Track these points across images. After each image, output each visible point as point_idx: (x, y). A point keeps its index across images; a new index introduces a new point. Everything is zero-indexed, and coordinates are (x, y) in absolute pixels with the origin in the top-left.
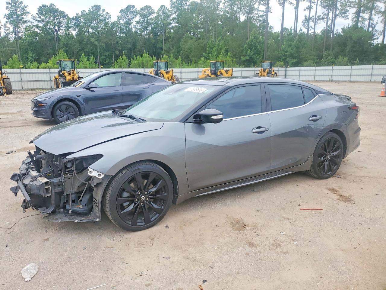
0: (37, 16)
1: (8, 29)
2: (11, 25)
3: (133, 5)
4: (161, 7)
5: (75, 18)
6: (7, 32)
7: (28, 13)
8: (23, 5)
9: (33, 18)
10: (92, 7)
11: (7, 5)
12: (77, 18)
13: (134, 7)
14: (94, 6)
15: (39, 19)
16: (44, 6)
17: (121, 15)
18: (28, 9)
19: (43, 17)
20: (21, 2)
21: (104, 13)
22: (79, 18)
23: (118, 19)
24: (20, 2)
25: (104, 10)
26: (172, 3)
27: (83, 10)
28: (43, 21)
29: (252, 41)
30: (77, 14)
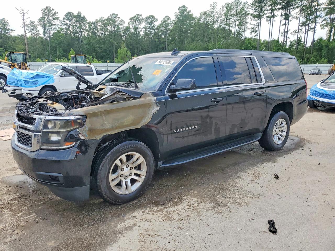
0: (63, 20)
1: (38, 30)
2: (41, 27)
3: (141, 14)
4: (165, 17)
5: (93, 23)
6: (37, 32)
7: (58, 18)
8: (54, 12)
9: (60, 22)
10: (110, 15)
11: (42, 12)
12: (94, 23)
13: (141, 16)
14: (112, 14)
15: (64, 23)
16: (69, 13)
17: (130, 21)
18: (58, 15)
19: (68, 22)
20: (53, 9)
21: (120, 20)
22: (97, 23)
23: (128, 25)
24: (51, 9)
25: (120, 18)
26: (176, 15)
27: (101, 17)
28: (67, 24)
29: (247, 46)
30: (96, 20)
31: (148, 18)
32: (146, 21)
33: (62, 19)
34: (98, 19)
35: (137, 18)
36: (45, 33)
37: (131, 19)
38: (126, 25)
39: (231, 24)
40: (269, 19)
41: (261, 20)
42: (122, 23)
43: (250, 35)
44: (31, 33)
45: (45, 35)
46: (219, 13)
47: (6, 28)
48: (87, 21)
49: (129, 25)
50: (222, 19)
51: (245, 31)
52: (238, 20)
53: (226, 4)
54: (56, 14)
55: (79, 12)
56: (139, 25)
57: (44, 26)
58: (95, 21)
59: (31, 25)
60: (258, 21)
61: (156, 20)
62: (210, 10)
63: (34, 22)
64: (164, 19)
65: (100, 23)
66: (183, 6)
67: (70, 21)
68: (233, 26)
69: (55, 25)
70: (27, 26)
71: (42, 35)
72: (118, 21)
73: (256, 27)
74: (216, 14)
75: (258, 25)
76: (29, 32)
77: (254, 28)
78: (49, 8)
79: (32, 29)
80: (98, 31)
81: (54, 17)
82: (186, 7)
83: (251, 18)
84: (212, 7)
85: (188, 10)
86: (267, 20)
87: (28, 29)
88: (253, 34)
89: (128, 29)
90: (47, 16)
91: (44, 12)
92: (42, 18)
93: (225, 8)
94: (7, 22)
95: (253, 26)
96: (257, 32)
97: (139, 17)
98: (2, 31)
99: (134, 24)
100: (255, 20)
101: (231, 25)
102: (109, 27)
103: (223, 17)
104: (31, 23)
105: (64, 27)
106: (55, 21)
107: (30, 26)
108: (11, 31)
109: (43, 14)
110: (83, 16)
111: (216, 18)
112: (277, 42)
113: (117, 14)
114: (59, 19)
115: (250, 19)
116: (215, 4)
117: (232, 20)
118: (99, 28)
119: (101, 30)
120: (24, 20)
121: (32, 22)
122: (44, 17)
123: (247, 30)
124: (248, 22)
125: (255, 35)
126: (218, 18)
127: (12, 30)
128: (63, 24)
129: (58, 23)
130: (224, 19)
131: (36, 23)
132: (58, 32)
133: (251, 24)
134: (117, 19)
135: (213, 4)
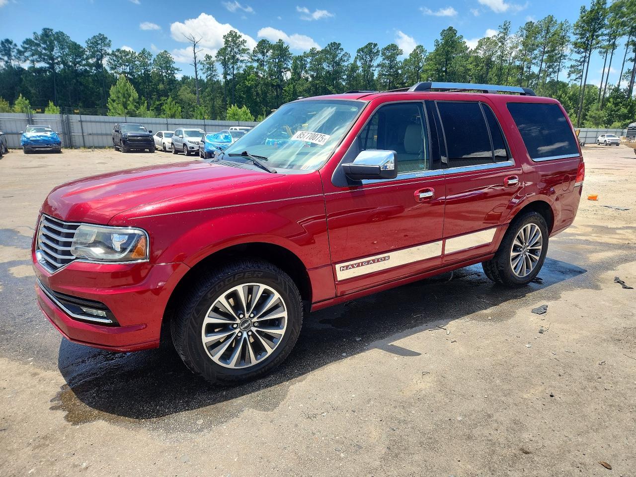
31: (387, 49)
32: (383, 54)
33: (251, 51)
34: (308, 51)
35: (369, 51)
36: (226, 74)
37: (358, 51)
38: (352, 61)
39: (535, 58)
40: (603, 50)
41: (590, 52)
42: (346, 59)
43: (568, 78)
44: (206, 75)
45: (225, 77)
46: (513, 40)
47: (170, 66)
48: (290, 54)
49: (355, 61)
50: (518, 49)
51: (559, 71)
52: (547, 52)
53: (527, 23)
54: (245, 44)
55: (280, 40)
56: (371, 61)
57: (225, 64)
58: (302, 54)
59: (207, 62)
60: (584, 54)
61: (401, 53)
62: (498, 35)
63: (211, 57)
64: (415, 50)
65: (310, 58)
66: (450, 29)
67: (264, 55)
68: (539, 62)
69: (242, 61)
70: (201, 64)
71: (221, 78)
72: (340, 56)
73: (580, 64)
74: (508, 41)
75: (584, 61)
76: (204, 73)
77: (574, 66)
78: (234, 34)
79: (208, 69)
80: (306, 72)
81: (241, 49)
82: (455, 30)
83: (572, 49)
84: (502, 30)
85: (458, 35)
86: (600, 52)
87: (202, 67)
88: (573, 76)
89: (354, 68)
90: (230, 47)
91: (227, 42)
92: (221, 50)
93: (525, 31)
94: (170, 56)
95: (574, 63)
96: (581, 73)
97: (373, 47)
98: (163, 71)
99: (363, 59)
100: (579, 53)
101: (534, 61)
102: (325, 65)
103: (520, 47)
104: (206, 59)
105: (255, 65)
106: (243, 55)
107: (205, 63)
108: (176, 71)
109: (226, 43)
110: (286, 47)
111: (508, 49)
112: (617, 90)
113: (339, 44)
114: (248, 51)
115: (570, 51)
116: (508, 24)
117: (536, 52)
118: (308, 65)
119: (312, 69)
120: (195, 53)
121: (208, 57)
122: (225, 49)
123: (563, 69)
124: (566, 56)
125: (576, 78)
126: (511, 48)
127: (178, 70)
128: (252, 59)
129: (247, 58)
130: (520, 51)
131: (214, 59)
132: (247, 73)
133: (570, 59)
134: (339, 51)
135: (505, 25)
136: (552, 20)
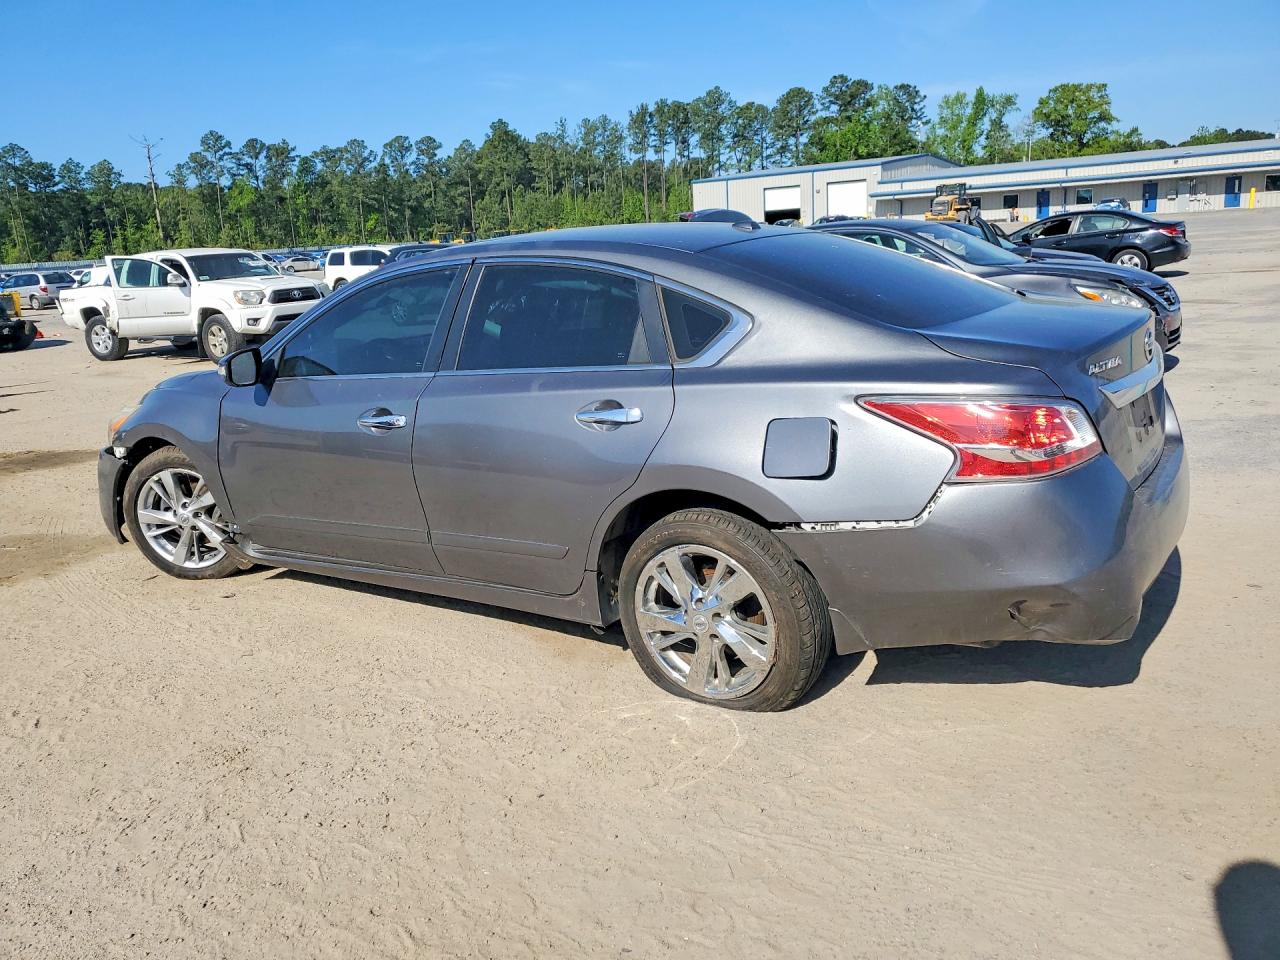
31: (422, 141)
32: (418, 148)
34: (317, 150)
35: (399, 146)
37: (385, 146)
38: (379, 159)
42: (371, 158)
46: (573, 138)
48: (296, 156)
49: (383, 159)
53: (583, 120)
54: (228, 146)
55: (284, 140)
56: (402, 157)
58: (311, 153)
62: (555, 131)
64: (460, 145)
65: (320, 157)
67: (254, 158)
72: (366, 154)
74: (568, 139)
75: (643, 162)
78: (214, 134)
81: (223, 153)
82: (506, 123)
84: (560, 127)
85: (511, 128)
86: (656, 152)
89: (384, 169)
91: (203, 144)
92: (194, 154)
93: (583, 129)
97: (403, 140)
99: (393, 156)
100: (637, 152)
103: (581, 144)
104: (176, 169)
109: (202, 146)
110: (292, 148)
111: (568, 147)
113: (362, 141)
115: (628, 152)
116: (564, 121)
118: (318, 167)
120: (150, 160)
122: (200, 153)
128: (239, 165)
134: (363, 149)
135: (561, 120)
136: (606, 119)
